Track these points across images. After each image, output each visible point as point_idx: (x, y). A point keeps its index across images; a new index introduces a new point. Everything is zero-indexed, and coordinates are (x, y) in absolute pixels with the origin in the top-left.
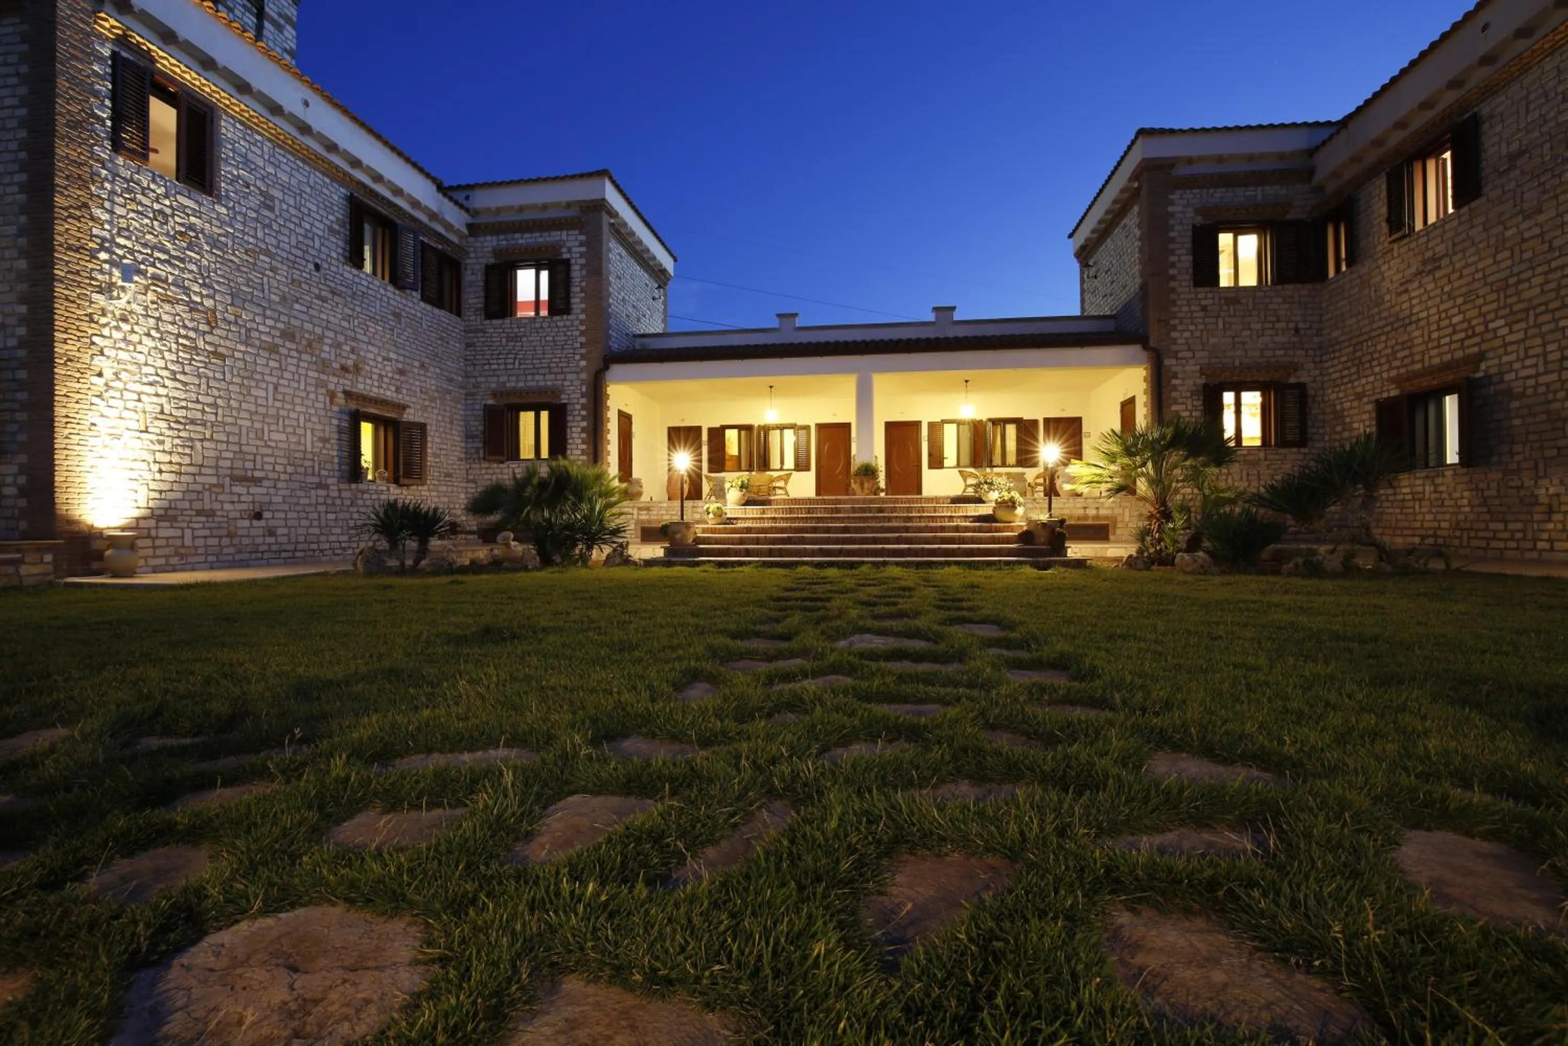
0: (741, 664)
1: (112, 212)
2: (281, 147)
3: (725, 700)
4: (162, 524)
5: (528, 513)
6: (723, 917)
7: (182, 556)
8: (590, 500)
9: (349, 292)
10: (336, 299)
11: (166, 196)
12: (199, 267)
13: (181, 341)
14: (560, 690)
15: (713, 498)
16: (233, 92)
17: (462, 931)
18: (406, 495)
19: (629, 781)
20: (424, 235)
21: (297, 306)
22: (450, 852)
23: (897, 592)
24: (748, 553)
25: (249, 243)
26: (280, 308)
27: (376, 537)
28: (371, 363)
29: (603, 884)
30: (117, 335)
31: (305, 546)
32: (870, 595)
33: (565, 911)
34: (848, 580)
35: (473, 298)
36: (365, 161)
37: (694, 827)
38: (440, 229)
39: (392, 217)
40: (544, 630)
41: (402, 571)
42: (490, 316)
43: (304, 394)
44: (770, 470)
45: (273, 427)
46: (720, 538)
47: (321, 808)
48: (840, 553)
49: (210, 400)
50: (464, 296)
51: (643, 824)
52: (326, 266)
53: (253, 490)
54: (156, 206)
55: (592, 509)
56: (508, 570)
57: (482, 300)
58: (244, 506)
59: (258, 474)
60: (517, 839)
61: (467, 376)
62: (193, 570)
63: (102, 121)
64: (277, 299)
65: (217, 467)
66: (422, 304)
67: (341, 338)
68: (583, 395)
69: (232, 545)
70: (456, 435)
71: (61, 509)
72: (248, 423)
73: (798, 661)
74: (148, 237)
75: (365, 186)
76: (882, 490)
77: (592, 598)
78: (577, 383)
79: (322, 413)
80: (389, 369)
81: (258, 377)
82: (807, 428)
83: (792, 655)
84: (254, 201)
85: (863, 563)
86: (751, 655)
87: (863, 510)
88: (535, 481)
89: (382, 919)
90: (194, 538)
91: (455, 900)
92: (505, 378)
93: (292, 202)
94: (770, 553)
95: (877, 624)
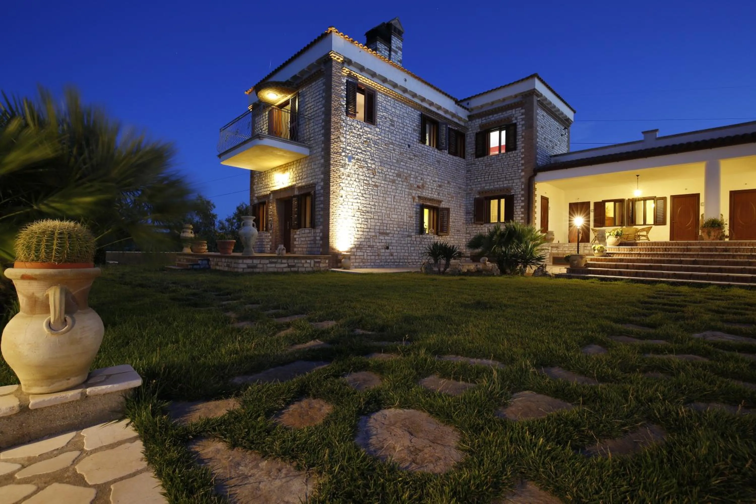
0: (621, 338)
1: (346, 138)
2: (397, 100)
3: (613, 356)
4: (358, 250)
5: (495, 248)
6: (624, 483)
7: (363, 263)
8: (526, 243)
9: (421, 154)
10: (416, 158)
11: (361, 129)
12: (370, 153)
13: (365, 182)
14: (516, 337)
15: (597, 242)
16: (382, 83)
17: (478, 441)
18: (441, 240)
19: (557, 391)
20: (450, 125)
21: (402, 163)
22: (470, 403)
23: (743, 306)
24: (621, 274)
25: (386, 141)
26: (396, 165)
27: (429, 258)
28: (429, 184)
29: (548, 441)
30: (347, 182)
31: (403, 261)
32: (719, 306)
33: (528, 448)
34: (697, 295)
35: (470, 149)
36: (427, 98)
37: (599, 426)
38: (456, 120)
39: (437, 119)
40: (505, 306)
41: (439, 273)
42: (477, 156)
43: (404, 199)
44: (635, 225)
45: (393, 213)
46: (602, 264)
47: (417, 370)
48: (690, 277)
49: (373, 203)
50: (466, 149)
51: (568, 415)
52: (412, 145)
53: (386, 238)
54: (358, 133)
55: (527, 247)
56: (485, 275)
57: (474, 150)
58: (383, 244)
59: (388, 231)
60: (499, 405)
61: (467, 185)
62: (367, 268)
63: (343, 105)
64: (395, 161)
65: (375, 229)
66: (449, 155)
67: (417, 174)
68: (522, 190)
69: (379, 259)
70: (462, 213)
71: (331, 244)
72: (385, 212)
73: (663, 342)
74: (356, 145)
75: (426, 109)
76: (727, 237)
77: (528, 292)
78: (520, 184)
79: (410, 206)
80: (435, 185)
81: (388, 193)
82: (664, 199)
83: (658, 337)
84: (388, 124)
85: (710, 284)
86: (628, 334)
87: (710, 250)
88: (498, 233)
89: (443, 424)
90: (367, 256)
91: (474, 425)
92: (484, 185)
93: (400, 121)
94: (636, 274)
95: (726, 326)
